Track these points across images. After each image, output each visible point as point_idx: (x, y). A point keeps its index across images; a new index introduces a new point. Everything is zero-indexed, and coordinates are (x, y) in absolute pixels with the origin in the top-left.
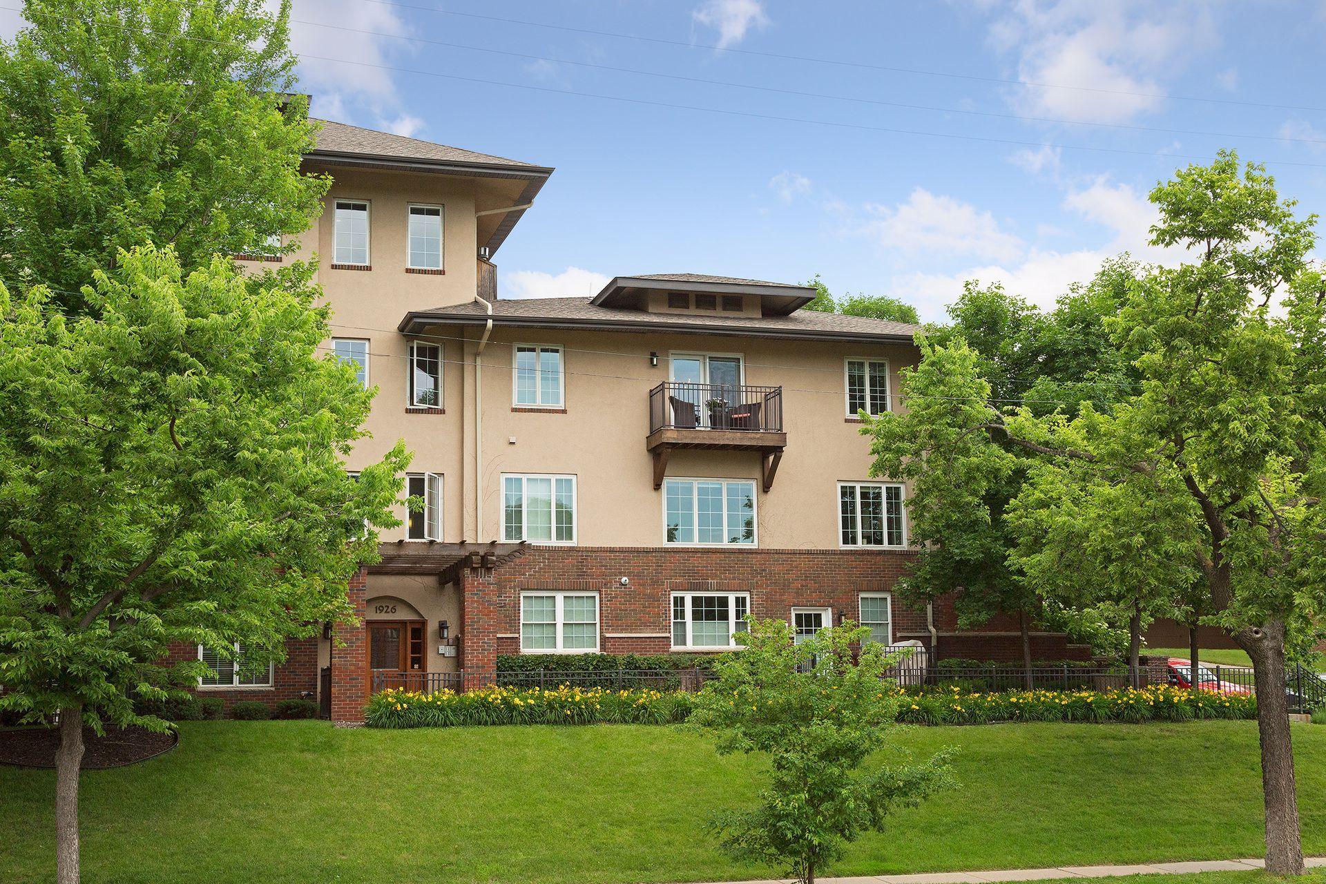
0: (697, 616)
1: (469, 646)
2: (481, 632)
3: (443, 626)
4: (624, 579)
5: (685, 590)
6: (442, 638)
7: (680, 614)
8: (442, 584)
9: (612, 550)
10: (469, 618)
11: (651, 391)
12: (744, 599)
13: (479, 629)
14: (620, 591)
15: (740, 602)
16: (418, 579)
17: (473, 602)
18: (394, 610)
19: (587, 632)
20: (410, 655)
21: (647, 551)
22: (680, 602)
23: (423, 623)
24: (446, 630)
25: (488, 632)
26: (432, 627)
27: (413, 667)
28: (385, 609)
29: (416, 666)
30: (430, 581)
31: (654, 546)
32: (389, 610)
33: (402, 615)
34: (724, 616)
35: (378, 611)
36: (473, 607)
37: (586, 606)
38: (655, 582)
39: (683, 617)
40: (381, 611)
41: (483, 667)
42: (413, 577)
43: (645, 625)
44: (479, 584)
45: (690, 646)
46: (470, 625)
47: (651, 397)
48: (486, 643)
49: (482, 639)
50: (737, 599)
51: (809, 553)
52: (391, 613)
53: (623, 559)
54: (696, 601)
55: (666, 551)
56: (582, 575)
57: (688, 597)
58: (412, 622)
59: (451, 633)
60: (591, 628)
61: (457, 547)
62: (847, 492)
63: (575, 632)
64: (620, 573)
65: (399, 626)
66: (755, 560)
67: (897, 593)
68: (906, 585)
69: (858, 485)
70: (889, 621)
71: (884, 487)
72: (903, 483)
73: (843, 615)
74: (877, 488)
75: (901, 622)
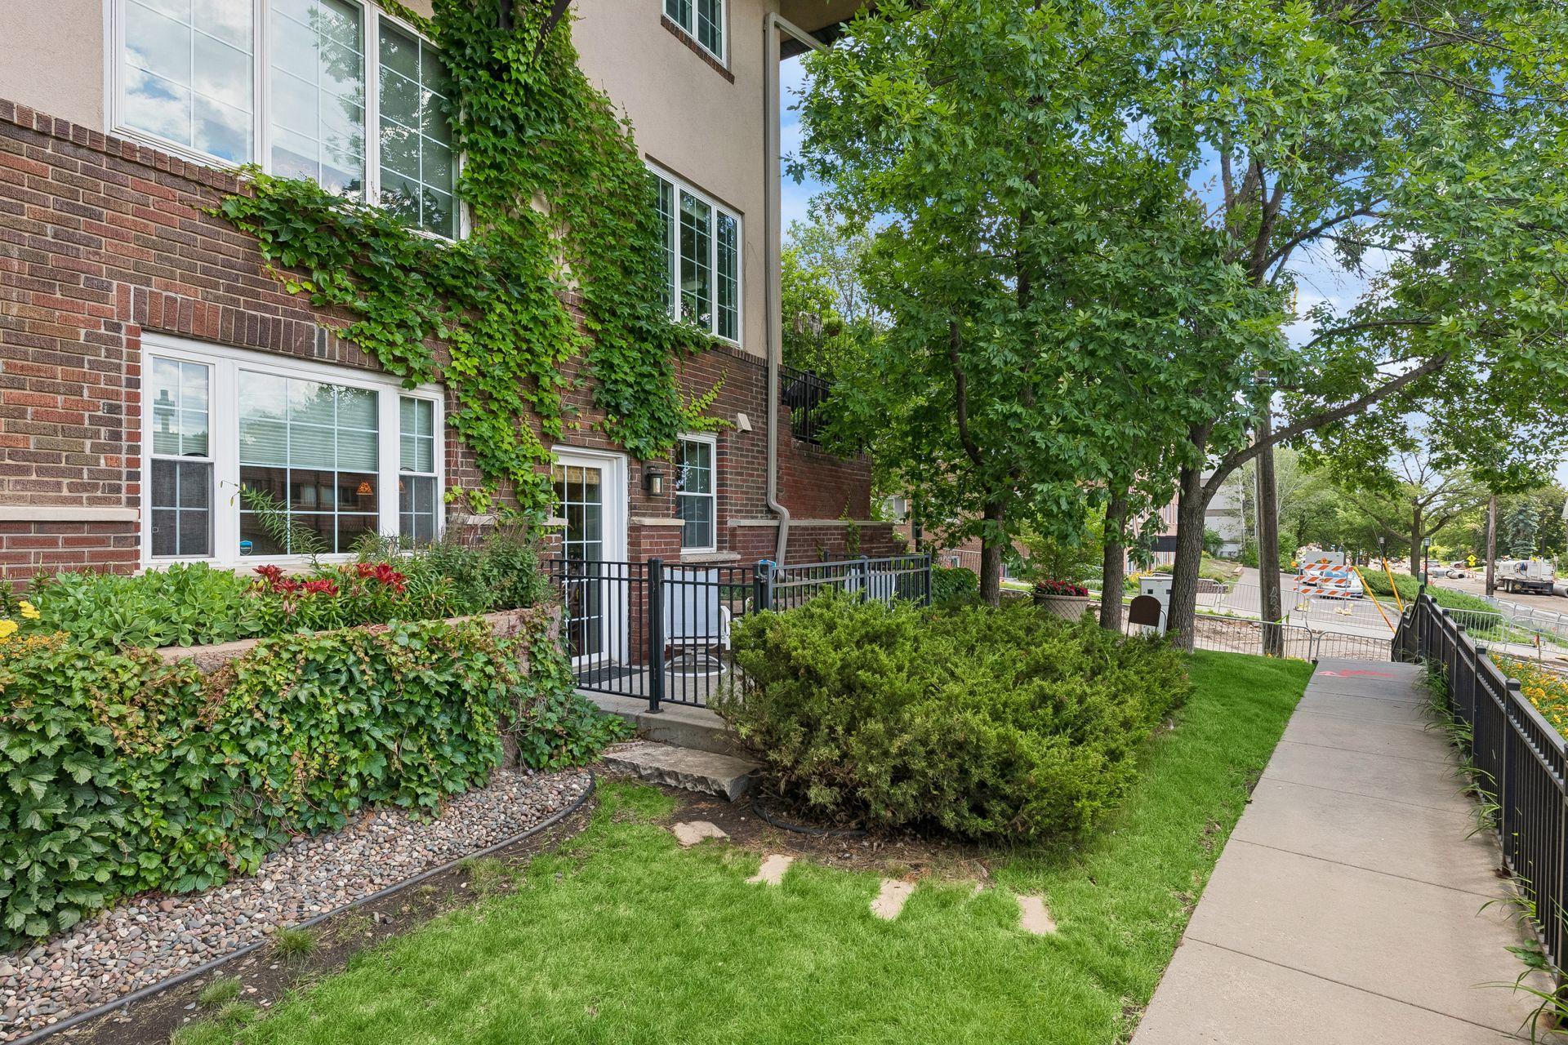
12: (426, 404)
15: (415, 411)
50: (406, 401)
67: (730, 438)
68: (744, 422)
69: (678, 186)
70: (714, 493)
71: (715, 208)
72: (742, 214)
73: (656, 475)
74: (705, 209)
75: (735, 498)
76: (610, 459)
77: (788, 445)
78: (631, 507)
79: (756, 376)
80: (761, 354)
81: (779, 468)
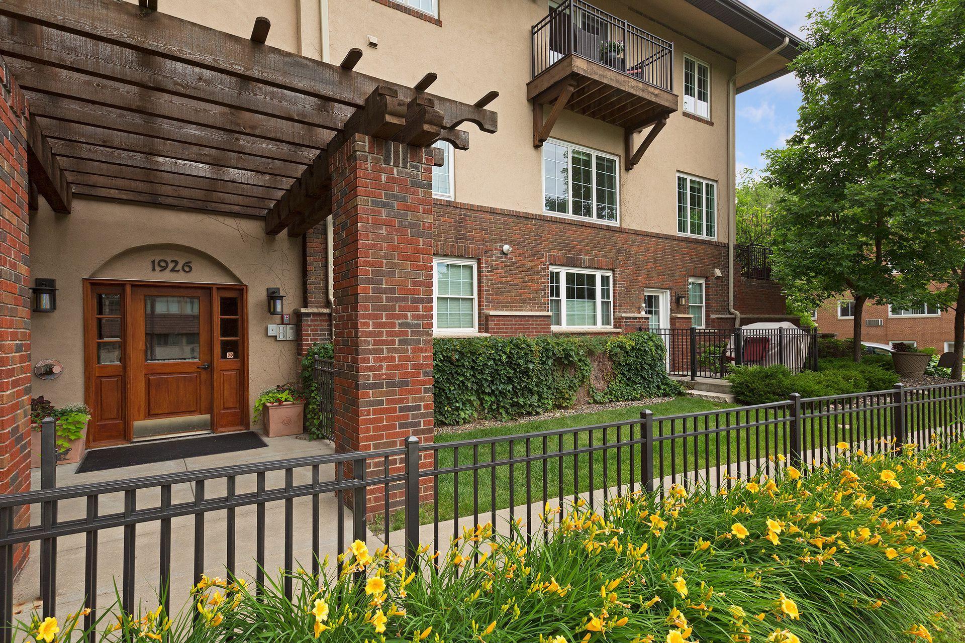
0: (570, 295)
1: (370, 334)
2: (398, 300)
3: (273, 296)
4: (506, 248)
5: (561, 265)
6: (274, 313)
7: (555, 291)
8: (271, 232)
9: (492, 212)
10: (368, 264)
11: (533, 27)
12: (608, 277)
13: (392, 291)
14: (502, 262)
15: (605, 280)
16: (230, 221)
17: (377, 224)
18: (188, 268)
19: (463, 307)
20: (218, 338)
21: (527, 217)
22: (555, 277)
23: (242, 290)
24: (278, 303)
25: (415, 300)
26: (255, 297)
27: (224, 356)
28: (171, 266)
29: (230, 355)
30: (252, 228)
31: (534, 213)
32: (179, 267)
33: (202, 276)
34: (592, 295)
35: (158, 268)
36: (379, 236)
37: (463, 275)
38: (535, 255)
39: (558, 295)
40: (164, 269)
41: (404, 384)
42: (221, 219)
43: (524, 302)
44: (391, 180)
45: (564, 327)
46: (369, 281)
47: (533, 34)
48: (408, 325)
49: (398, 317)
50: (603, 277)
51: (657, 236)
52: (182, 273)
53: (503, 224)
54: (570, 277)
55: (545, 219)
56: (460, 238)
57: (563, 272)
58: (221, 288)
59: (287, 305)
60: (468, 304)
61: (334, 77)
62: (681, 182)
63: (451, 307)
64: (501, 240)
65: (199, 293)
66: (618, 238)
67: (712, 279)
68: (718, 272)
69: (689, 178)
70: (704, 304)
71: (704, 182)
72: (716, 181)
73: (682, 297)
74: (700, 184)
75: (713, 305)
76: (662, 292)
77: (739, 280)
78: (671, 310)
79: (723, 251)
80: (726, 241)
81: (735, 292)
